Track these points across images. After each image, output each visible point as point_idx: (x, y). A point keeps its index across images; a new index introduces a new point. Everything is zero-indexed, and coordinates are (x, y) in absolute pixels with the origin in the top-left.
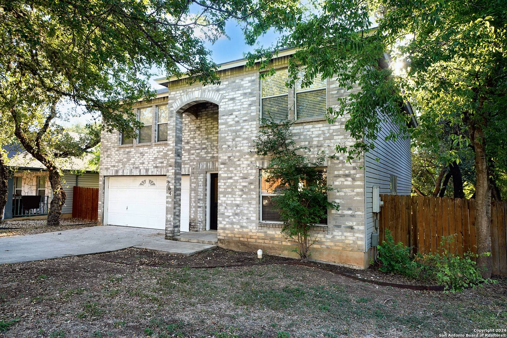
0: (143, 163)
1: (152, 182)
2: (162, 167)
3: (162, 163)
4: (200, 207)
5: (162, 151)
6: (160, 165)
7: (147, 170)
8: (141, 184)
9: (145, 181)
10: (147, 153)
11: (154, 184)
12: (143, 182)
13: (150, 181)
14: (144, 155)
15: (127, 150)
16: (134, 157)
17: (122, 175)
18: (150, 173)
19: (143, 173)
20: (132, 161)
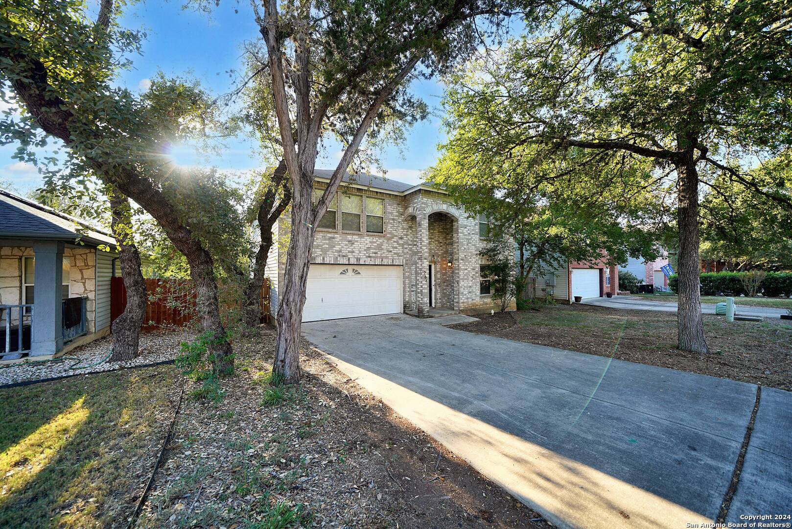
0: (353, 252)
1: (357, 271)
2: (376, 257)
3: (376, 253)
4: (413, 291)
5: (375, 242)
6: (374, 255)
7: (358, 259)
8: (341, 273)
9: (347, 270)
10: (357, 241)
11: (359, 273)
12: (344, 271)
13: (354, 270)
14: (353, 244)
15: (329, 235)
16: (339, 245)
17: (322, 262)
18: (362, 262)
19: (353, 261)
20: (337, 248)
